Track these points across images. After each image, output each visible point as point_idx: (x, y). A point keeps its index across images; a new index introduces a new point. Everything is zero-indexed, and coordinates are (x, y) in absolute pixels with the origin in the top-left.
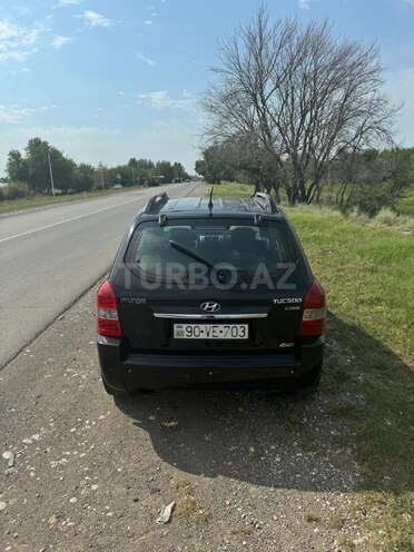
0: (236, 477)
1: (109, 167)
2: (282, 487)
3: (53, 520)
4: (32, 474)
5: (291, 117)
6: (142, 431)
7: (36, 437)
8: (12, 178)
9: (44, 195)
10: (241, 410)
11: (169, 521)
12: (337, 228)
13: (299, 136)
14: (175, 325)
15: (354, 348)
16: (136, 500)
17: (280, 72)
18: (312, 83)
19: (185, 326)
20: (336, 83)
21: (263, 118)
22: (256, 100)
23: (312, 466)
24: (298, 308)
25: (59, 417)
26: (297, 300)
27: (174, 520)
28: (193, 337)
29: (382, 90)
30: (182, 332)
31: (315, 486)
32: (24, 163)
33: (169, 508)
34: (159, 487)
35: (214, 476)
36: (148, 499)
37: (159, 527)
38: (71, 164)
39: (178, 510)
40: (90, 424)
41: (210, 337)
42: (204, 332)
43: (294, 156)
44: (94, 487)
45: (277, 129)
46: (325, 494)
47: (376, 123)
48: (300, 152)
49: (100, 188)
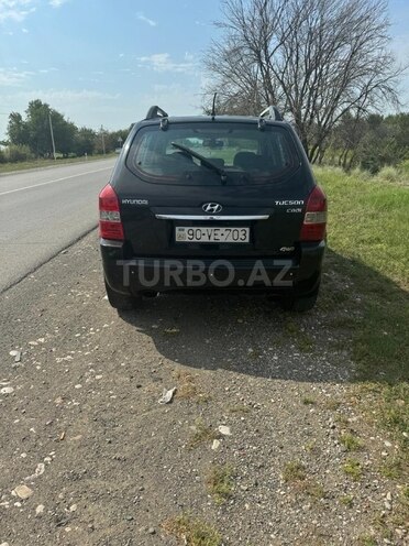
0: (235, 370)
1: (110, 131)
2: (280, 378)
3: (59, 400)
4: (38, 368)
5: (296, 77)
6: (145, 337)
7: (42, 340)
8: (14, 141)
9: (46, 159)
10: (240, 321)
11: (171, 402)
12: (339, 182)
13: (303, 95)
14: (177, 228)
15: (353, 276)
16: (139, 387)
17: (286, 27)
18: (318, 40)
19: (187, 229)
20: (343, 38)
21: (267, 76)
22: (259, 56)
23: (309, 364)
24: (300, 210)
25: (63, 326)
26: (299, 203)
27: (175, 401)
28: (195, 240)
29: (390, 48)
30: (183, 235)
31: (311, 379)
32: (26, 126)
33: (170, 393)
34: (161, 376)
35: (214, 369)
36: (149, 386)
37: (161, 407)
38: (72, 128)
39: (179, 394)
40: (94, 331)
41: (212, 240)
42: (204, 235)
43: (298, 115)
44: (98, 377)
45: (281, 88)
46: (321, 385)
47: (382, 81)
48: (303, 111)
49: (101, 153)
